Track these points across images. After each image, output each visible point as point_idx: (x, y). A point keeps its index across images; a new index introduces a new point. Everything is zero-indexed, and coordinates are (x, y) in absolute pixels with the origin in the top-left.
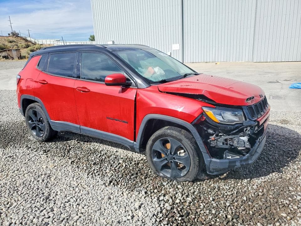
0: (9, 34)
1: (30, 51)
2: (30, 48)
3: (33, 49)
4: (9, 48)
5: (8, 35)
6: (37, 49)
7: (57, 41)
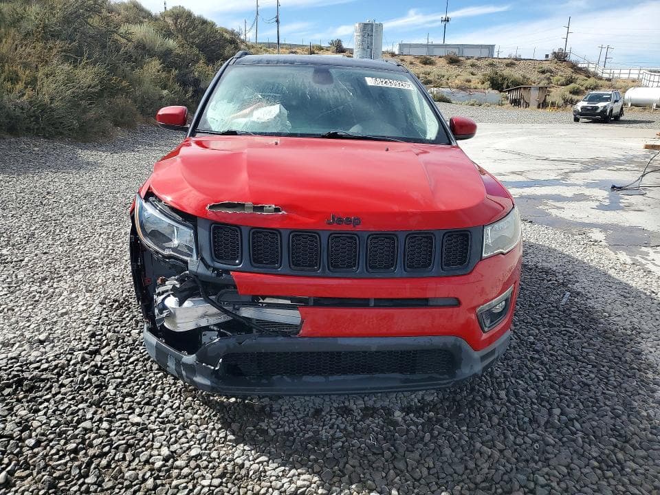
0: (547, 56)
1: (571, 93)
2: (572, 85)
3: (578, 89)
4: (531, 84)
5: (544, 58)
6: (587, 89)
7: (650, 71)
